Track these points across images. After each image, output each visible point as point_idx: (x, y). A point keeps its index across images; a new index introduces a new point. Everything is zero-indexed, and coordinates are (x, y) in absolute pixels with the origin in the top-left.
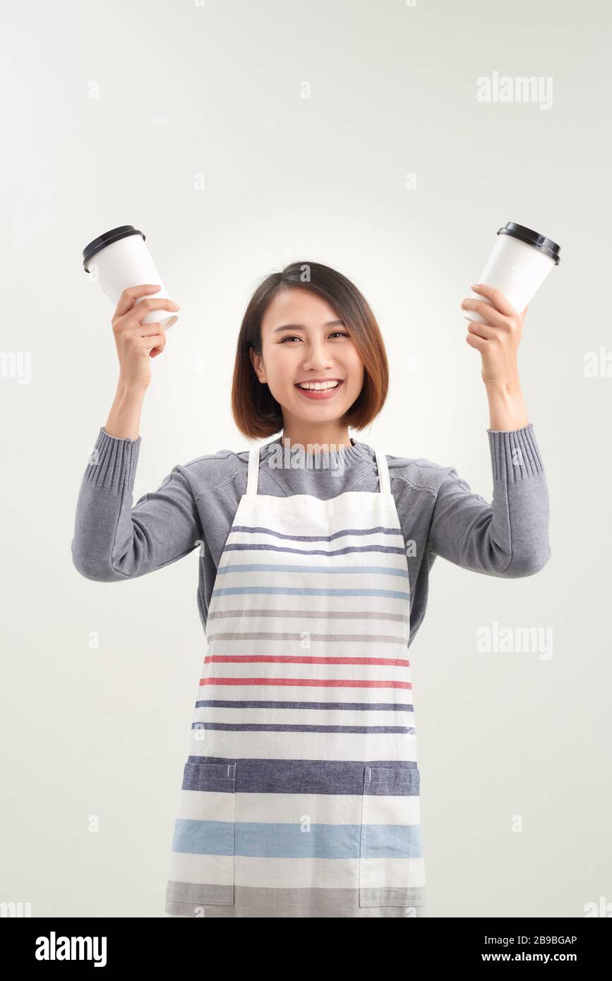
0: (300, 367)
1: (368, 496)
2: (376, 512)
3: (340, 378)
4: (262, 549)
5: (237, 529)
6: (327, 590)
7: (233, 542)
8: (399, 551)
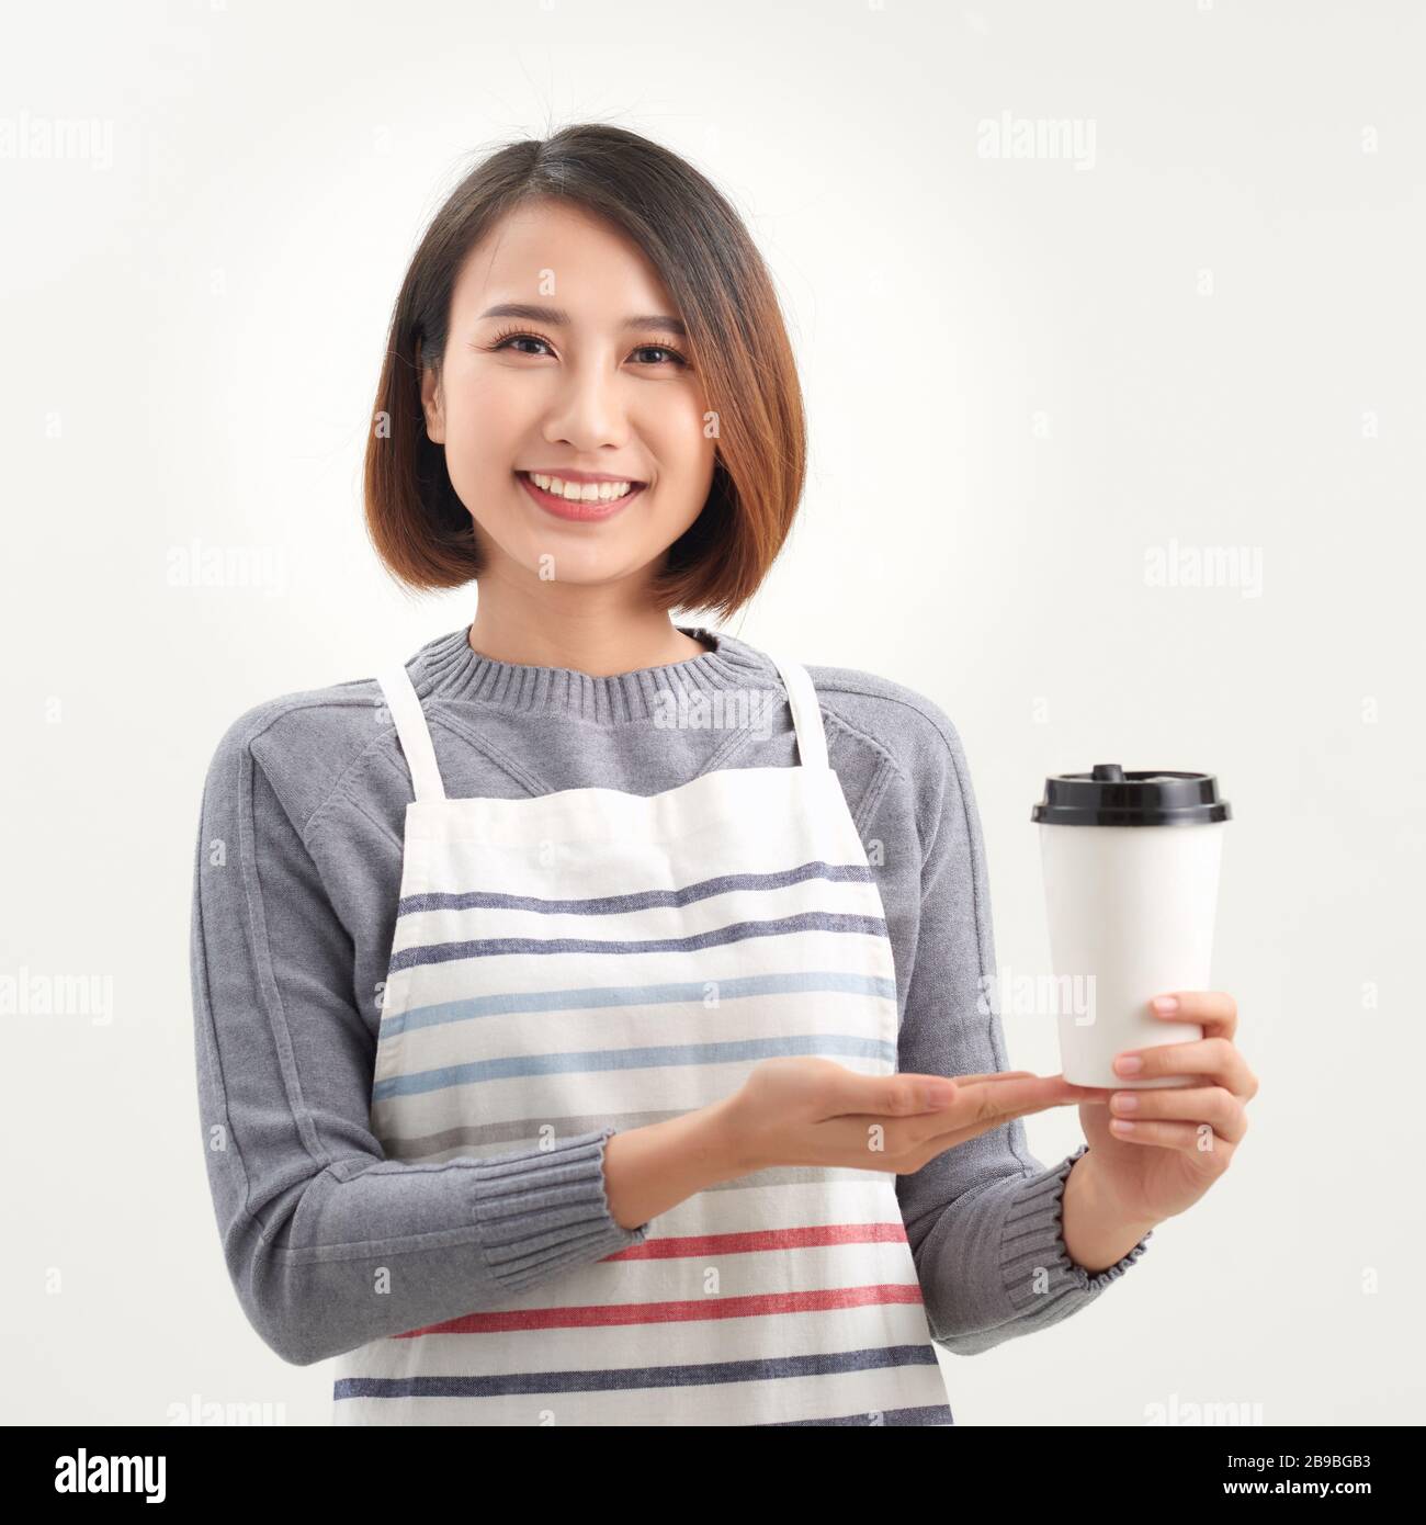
4: (501, 952)
5: (418, 904)
6: (696, 1048)
7: (415, 943)
8: (870, 926)
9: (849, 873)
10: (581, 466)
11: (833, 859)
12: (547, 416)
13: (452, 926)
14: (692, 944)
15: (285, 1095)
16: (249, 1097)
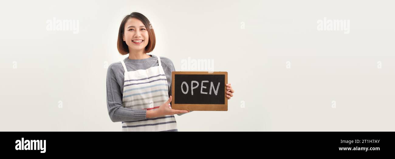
0: (133, 37)
1: (156, 67)
2: (159, 71)
3: (143, 39)
5: (126, 81)
7: (126, 84)
8: (165, 80)
9: (163, 75)
10: (138, 39)
11: (162, 74)
12: (134, 35)
13: (129, 83)
14: (150, 82)
15: (113, 101)
16: (110, 101)
